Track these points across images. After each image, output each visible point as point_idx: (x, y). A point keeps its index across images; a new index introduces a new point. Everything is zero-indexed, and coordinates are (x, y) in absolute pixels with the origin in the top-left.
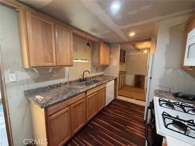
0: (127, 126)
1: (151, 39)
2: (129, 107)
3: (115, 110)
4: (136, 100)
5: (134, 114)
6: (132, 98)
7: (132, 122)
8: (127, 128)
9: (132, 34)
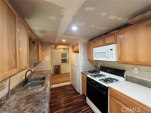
0: (73, 101)
1: (69, 44)
2: (63, 89)
3: (58, 97)
4: (63, 83)
5: (70, 92)
6: (60, 83)
7: (73, 97)
8: (74, 102)
9: (64, 41)
